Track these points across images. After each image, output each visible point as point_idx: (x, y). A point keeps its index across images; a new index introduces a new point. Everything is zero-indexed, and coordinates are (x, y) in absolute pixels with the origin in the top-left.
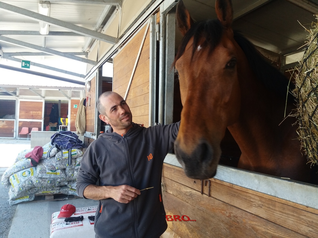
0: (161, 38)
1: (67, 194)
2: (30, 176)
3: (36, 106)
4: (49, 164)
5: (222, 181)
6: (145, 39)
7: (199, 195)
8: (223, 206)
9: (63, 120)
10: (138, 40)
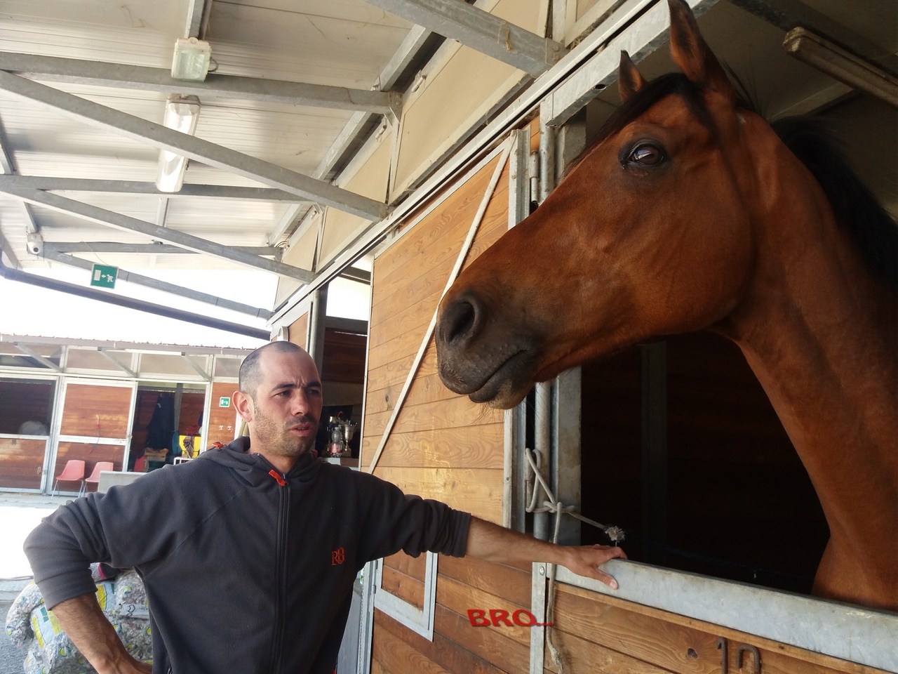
0: (544, 194)
3: (113, 399)
5: (814, 652)
6: (491, 198)
9: (186, 443)
10: (465, 203)
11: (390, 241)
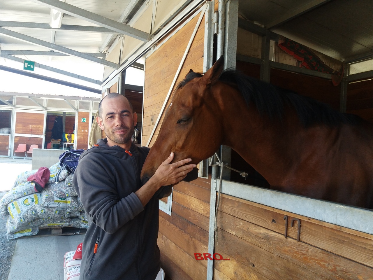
0: (220, 31)
1: (79, 227)
2: (34, 204)
3: (35, 119)
4: (57, 190)
5: (322, 221)
6: (197, 32)
7: (281, 238)
8: (322, 255)
9: (68, 137)
10: (185, 34)
11: (152, 51)
